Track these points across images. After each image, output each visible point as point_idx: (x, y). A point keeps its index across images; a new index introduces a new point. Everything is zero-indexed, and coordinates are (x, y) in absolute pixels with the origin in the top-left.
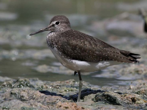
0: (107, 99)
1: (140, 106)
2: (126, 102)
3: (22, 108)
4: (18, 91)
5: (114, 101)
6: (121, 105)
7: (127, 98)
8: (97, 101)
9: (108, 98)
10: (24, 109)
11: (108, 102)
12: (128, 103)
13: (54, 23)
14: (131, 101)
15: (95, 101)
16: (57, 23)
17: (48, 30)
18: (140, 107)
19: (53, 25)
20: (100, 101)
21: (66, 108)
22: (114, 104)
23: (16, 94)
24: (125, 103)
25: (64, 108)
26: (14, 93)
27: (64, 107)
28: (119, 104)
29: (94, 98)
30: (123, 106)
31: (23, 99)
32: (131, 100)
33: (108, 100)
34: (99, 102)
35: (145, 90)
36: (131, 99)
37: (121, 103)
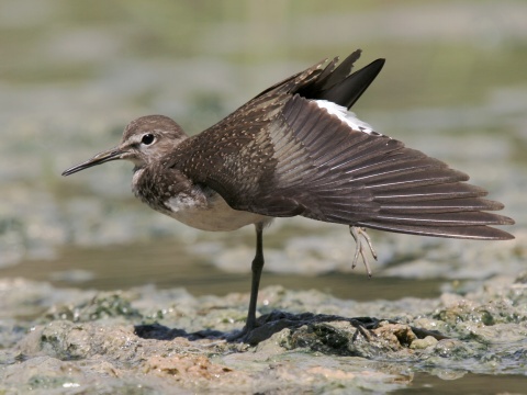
0: (322, 341)
1: (417, 354)
2: (379, 345)
3: (32, 378)
4: (61, 331)
5: (343, 343)
6: (359, 355)
7: (382, 332)
8: (294, 347)
9: (323, 335)
10: (37, 381)
11: (325, 347)
12: (385, 349)
13: (137, 138)
14: (395, 342)
15: (289, 347)
16: (147, 140)
17: (118, 158)
18: (417, 358)
19: (135, 146)
20: (302, 346)
21: (172, 372)
22: (340, 354)
23: (55, 339)
24: (373, 347)
25: (163, 374)
26: (50, 338)
27: (165, 370)
28: (354, 353)
29: (287, 340)
30: (367, 357)
31: (73, 353)
32: (395, 338)
33: (325, 342)
34: (298, 349)
35: (460, 307)
36: (395, 333)
37: (361, 350)
